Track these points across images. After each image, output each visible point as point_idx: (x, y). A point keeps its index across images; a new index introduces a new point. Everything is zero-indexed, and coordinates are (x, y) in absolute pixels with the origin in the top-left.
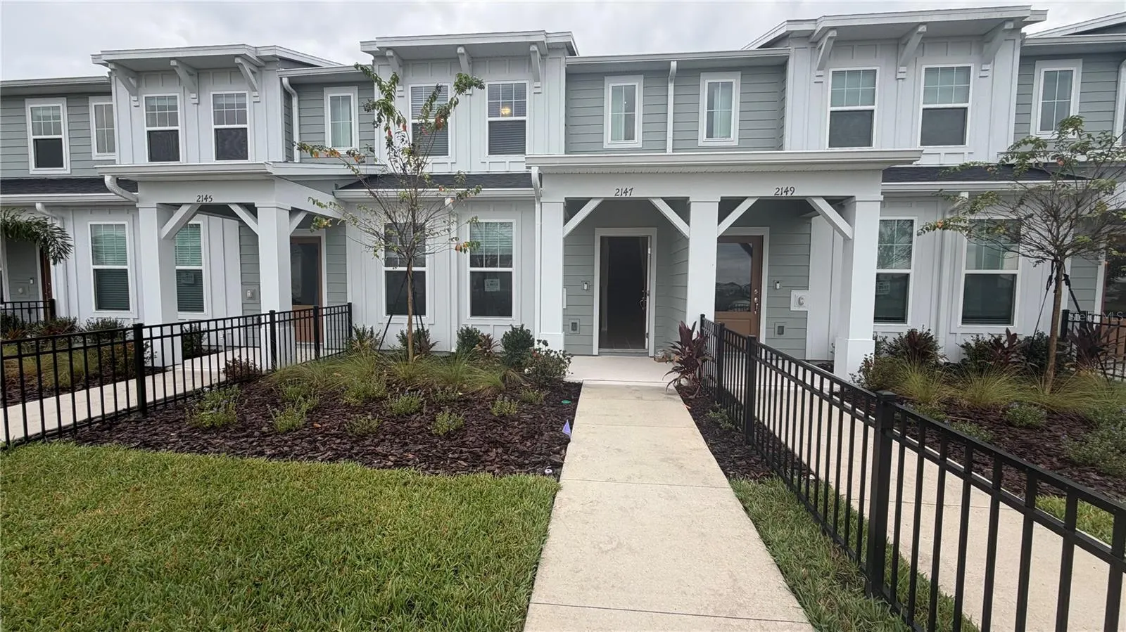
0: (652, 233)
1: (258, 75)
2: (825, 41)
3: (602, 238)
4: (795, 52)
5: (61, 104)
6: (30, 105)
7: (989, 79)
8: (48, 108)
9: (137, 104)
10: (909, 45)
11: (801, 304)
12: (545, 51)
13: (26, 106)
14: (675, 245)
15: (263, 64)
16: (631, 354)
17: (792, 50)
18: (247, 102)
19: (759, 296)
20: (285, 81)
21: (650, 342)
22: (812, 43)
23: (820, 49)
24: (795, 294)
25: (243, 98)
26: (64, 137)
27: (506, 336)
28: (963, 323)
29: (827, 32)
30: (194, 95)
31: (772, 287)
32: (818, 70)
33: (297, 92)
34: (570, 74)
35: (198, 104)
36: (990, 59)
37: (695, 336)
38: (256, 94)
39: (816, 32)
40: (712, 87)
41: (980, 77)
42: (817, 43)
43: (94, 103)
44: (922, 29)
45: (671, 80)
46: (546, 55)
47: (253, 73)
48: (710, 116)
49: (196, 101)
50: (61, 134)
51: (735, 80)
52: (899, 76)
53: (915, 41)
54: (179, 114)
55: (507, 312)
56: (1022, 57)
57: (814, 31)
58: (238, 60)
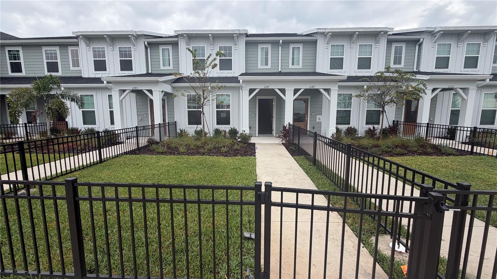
0: (274, 98)
1: (136, 40)
2: (328, 36)
3: (259, 99)
4: (319, 38)
5: (57, 49)
6: (44, 49)
7: (378, 48)
8: (52, 50)
9: (89, 50)
10: (354, 37)
11: (319, 120)
12: (238, 35)
13: (43, 49)
14: (281, 102)
15: (138, 37)
16: (268, 136)
17: (318, 37)
18: (132, 50)
19: (307, 117)
20: (146, 43)
21: (274, 132)
22: (325, 35)
23: (327, 37)
24: (318, 116)
25: (130, 49)
26: (59, 61)
27: (229, 131)
28: (366, 124)
29: (328, 33)
30: (112, 47)
31: (311, 115)
32: (327, 44)
33: (149, 46)
34: (247, 43)
35: (113, 50)
36: (378, 42)
37: (287, 128)
38: (135, 47)
39: (326, 32)
40: (293, 48)
41: (375, 48)
42: (326, 35)
43: (70, 49)
44: (357, 33)
45: (280, 46)
46: (239, 37)
47: (134, 40)
48: (293, 58)
49: (112, 49)
50: (57, 60)
51: (301, 46)
52: (351, 47)
53: (355, 36)
54: (106, 54)
55: (228, 123)
56: (387, 41)
57: (325, 32)
58: (130, 36)
